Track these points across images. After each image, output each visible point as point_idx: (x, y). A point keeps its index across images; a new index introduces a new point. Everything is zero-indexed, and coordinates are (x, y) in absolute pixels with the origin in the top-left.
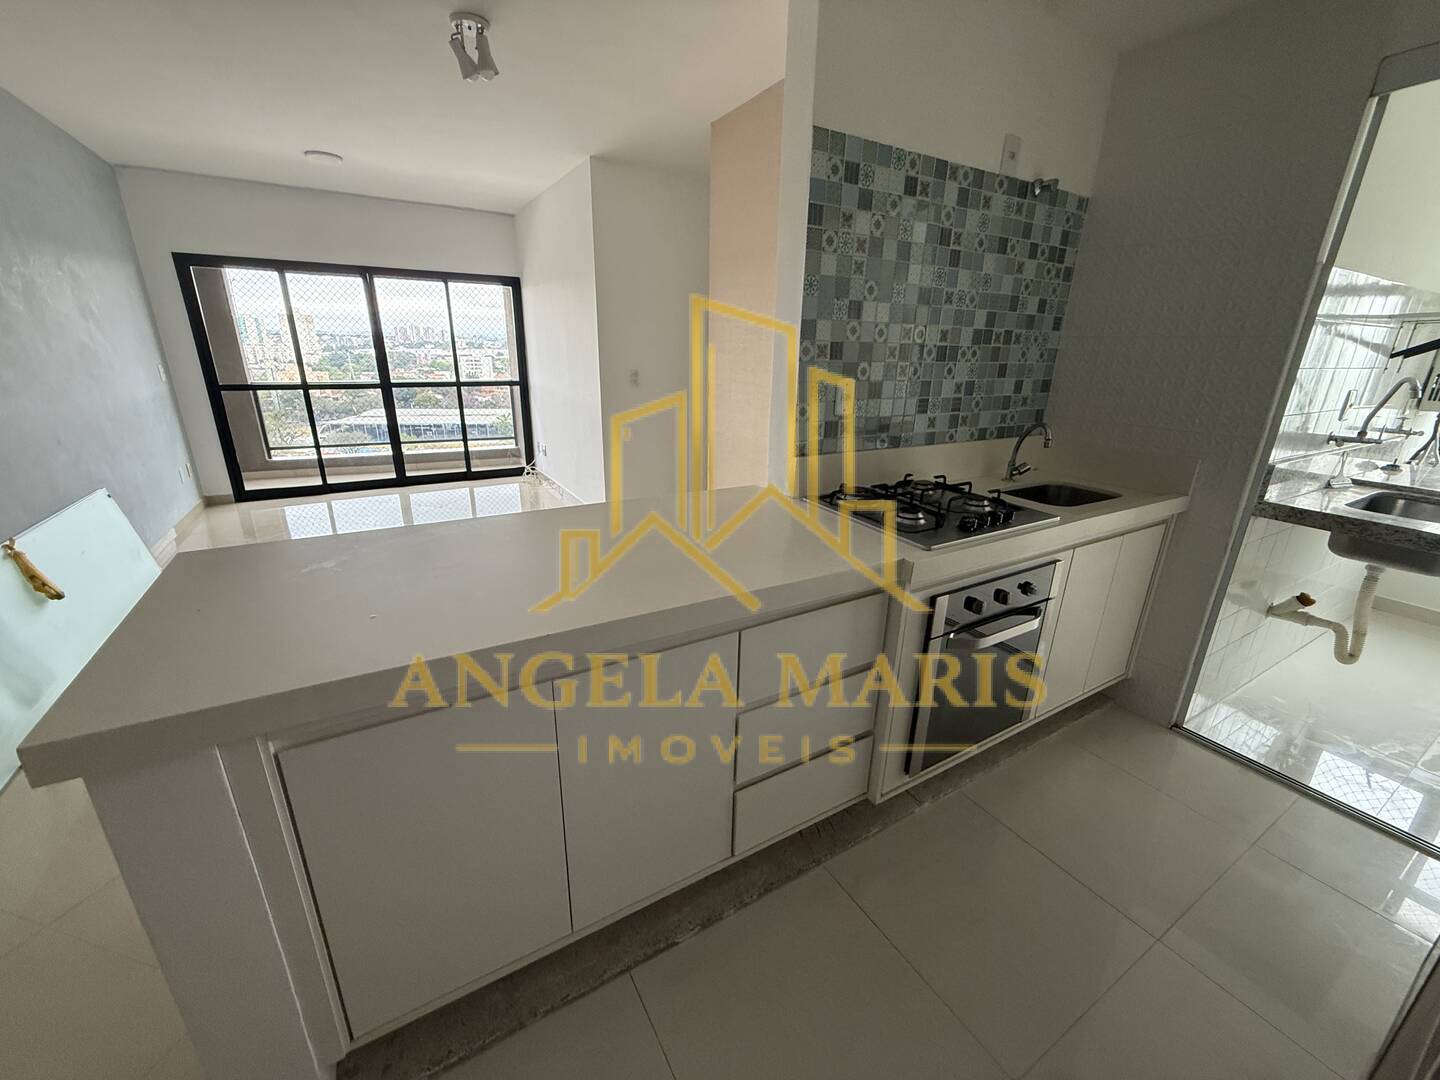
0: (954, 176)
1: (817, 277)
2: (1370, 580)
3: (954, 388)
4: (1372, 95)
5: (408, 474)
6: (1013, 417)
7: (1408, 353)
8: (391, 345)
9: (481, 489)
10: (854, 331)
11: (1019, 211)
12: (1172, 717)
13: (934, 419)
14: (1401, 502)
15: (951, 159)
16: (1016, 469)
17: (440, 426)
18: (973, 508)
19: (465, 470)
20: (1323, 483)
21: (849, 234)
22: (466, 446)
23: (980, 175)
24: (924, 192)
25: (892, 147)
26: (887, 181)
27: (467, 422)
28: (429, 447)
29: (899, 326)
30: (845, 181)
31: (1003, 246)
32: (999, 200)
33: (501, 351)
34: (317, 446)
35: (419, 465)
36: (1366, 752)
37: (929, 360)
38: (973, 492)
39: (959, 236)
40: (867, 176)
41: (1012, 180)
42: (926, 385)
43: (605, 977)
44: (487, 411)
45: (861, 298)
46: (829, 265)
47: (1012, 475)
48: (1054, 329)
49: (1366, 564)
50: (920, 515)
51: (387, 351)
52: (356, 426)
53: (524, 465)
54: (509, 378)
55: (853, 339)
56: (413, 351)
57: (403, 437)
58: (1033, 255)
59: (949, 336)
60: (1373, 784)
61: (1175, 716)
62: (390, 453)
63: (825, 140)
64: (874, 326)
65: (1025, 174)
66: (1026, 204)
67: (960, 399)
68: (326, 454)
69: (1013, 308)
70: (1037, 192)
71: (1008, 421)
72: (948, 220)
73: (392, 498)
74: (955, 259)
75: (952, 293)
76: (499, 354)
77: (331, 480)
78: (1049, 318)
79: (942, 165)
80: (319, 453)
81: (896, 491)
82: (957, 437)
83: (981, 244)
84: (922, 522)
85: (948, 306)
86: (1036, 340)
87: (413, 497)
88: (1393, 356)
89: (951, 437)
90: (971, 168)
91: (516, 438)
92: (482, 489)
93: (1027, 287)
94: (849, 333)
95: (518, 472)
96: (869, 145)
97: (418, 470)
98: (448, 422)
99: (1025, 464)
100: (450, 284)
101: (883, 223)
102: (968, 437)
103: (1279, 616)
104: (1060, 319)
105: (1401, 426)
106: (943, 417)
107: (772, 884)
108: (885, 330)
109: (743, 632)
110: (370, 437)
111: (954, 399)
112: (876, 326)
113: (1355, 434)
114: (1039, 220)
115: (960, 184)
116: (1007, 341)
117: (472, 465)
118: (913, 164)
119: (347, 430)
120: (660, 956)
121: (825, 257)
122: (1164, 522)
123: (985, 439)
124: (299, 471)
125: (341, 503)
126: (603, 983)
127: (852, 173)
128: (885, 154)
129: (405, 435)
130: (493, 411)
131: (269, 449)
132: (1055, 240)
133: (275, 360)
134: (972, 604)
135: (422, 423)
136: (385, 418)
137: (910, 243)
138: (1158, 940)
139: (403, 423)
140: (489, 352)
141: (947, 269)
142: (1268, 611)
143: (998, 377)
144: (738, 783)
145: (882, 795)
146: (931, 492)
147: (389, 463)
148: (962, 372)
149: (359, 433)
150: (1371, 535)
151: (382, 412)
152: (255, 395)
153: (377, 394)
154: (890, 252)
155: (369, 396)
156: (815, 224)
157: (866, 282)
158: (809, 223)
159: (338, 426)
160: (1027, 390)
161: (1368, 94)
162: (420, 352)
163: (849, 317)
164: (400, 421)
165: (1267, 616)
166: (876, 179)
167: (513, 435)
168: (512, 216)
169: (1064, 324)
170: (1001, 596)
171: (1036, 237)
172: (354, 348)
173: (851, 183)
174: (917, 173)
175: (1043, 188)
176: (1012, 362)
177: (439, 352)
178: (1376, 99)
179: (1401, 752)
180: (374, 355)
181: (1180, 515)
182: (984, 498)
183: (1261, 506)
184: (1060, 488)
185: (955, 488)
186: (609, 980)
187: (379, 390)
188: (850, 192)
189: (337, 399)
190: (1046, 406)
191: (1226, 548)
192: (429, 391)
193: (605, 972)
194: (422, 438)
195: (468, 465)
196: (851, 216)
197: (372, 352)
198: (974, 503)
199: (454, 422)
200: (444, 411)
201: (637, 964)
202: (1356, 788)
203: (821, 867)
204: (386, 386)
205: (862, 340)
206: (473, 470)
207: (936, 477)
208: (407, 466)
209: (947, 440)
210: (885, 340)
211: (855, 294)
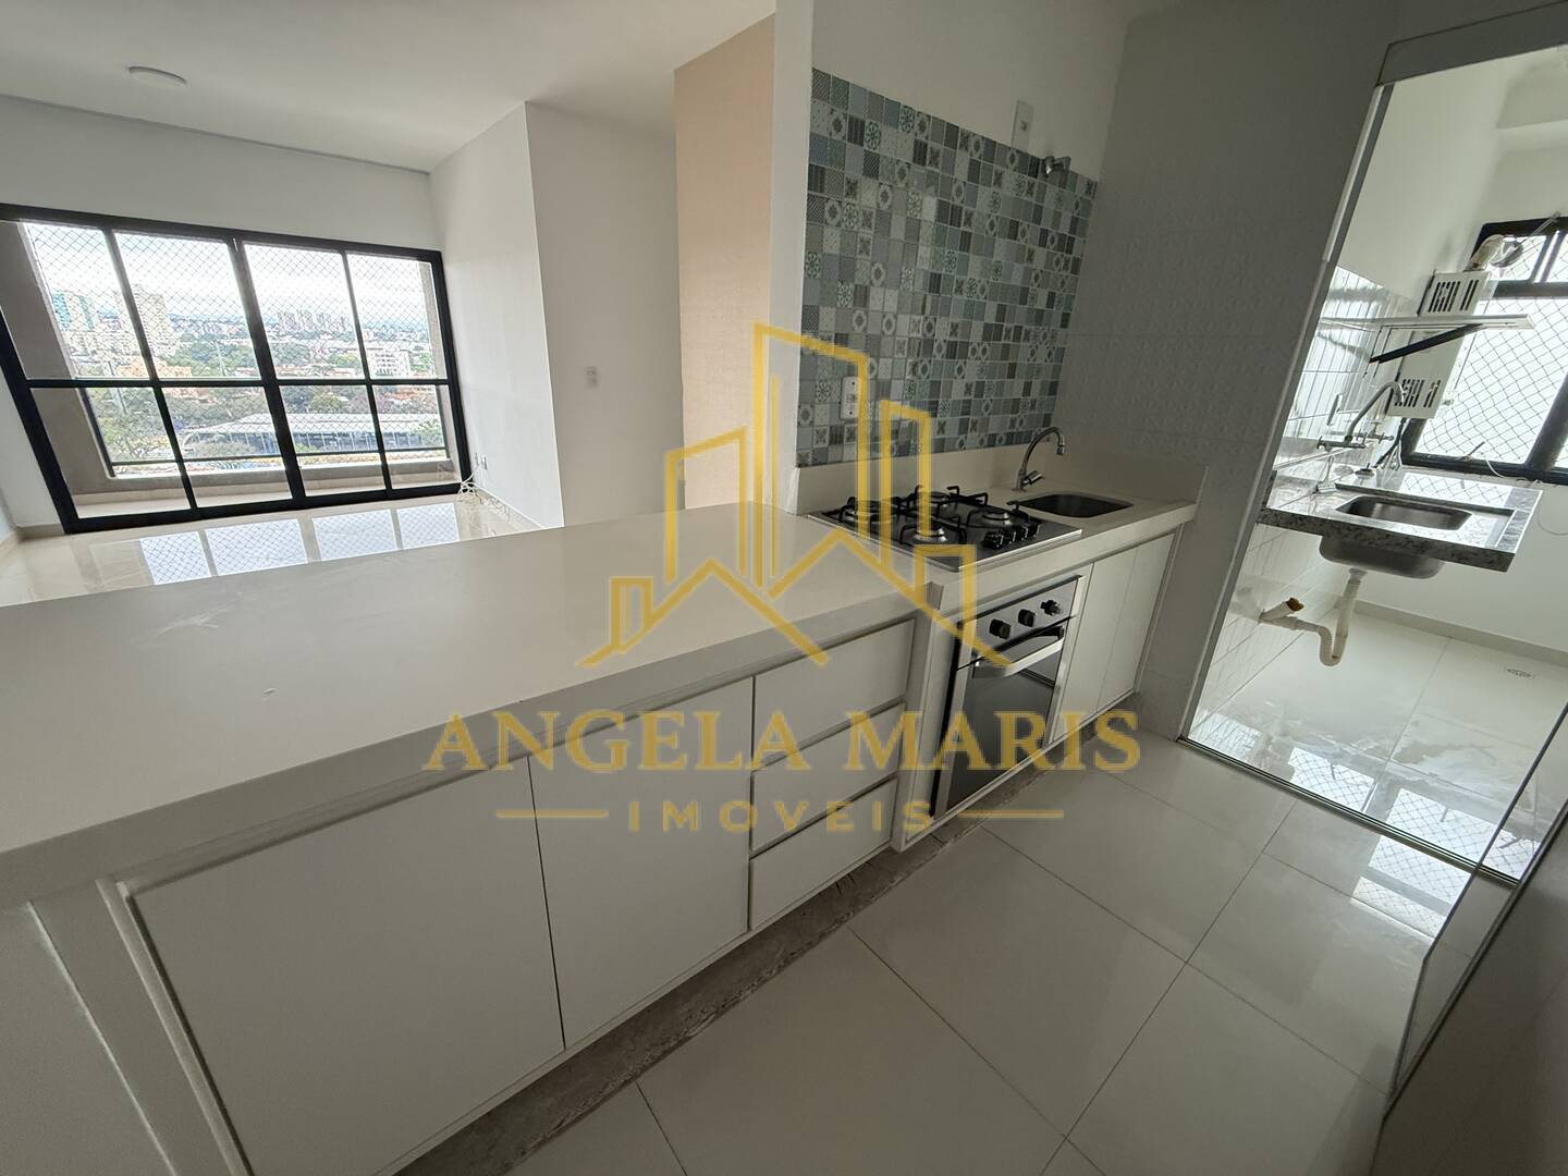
0: (965, 146)
1: (819, 255)
2: (1354, 583)
3: (964, 389)
4: (1378, 85)
5: (308, 494)
6: (1021, 422)
7: (1383, 359)
8: (274, 335)
9: (405, 510)
10: (860, 321)
11: (1030, 192)
12: (1178, 729)
13: (945, 423)
14: (1379, 506)
15: (963, 125)
16: (1027, 478)
17: (346, 435)
18: (992, 522)
19: (384, 488)
20: (1312, 487)
21: (854, 205)
22: (383, 459)
23: (991, 144)
24: (934, 161)
25: (899, 104)
26: (895, 145)
27: (382, 430)
28: (333, 461)
29: (908, 317)
30: (849, 140)
31: (1013, 231)
32: (1011, 177)
33: (421, 345)
34: (180, 460)
35: (323, 482)
36: (1348, 749)
37: (939, 357)
38: (989, 503)
39: (969, 216)
40: (873, 137)
41: (1023, 155)
42: (935, 385)
43: (607, 1091)
44: (408, 417)
45: (867, 283)
46: (832, 242)
47: (1023, 485)
48: (1061, 326)
49: (1351, 567)
50: (941, 532)
51: (269, 341)
52: (233, 435)
53: (460, 480)
54: (433, 376)
55: (859, 330)
56: (304, 342)
57: (298, 448)
58: (1043, 243)
59: (959, 331)
60: (1336, 775)
61: (1181, 727)
62: (282, 468)
63: (826, 87)
64: (881, 315)
65: (1036, 150)
66: (1036, 185)
67: (970, 401)
68: (193, 470)
69: (1023, 302)
70: (1049, 171)
71: (1017, 425)
72: (958, 196)
73: (290, 522)
74: (965, 242)
75: (962, 282)
76: (417, 348)
77: (201, 503)
78: (1057, 313)
79: (952, 130)
80: (182, 469)
81: (908, 504)
82: (966, 445)
83: (992, 225)
84: (943, 539)
85: (958, 297)
86: (1044, 338)
87: (316, 522)
88: (1372, 360)
89: (961, 444)
90: (983, 138)
91: (446, 448)
92: (408, 510)
93: (1037, 278)
94: (854, 324)
95: (453, 489)
96: (875, 99)
97: (320, 488)
98: (357, 429)
99: (1035, 473)
100: (349, 256)
101: (890, 194)
102: (978, 444)
103: (1271, 622)
104: (1069, 314)
105: (1374, 431)
106: (953, 422)
107: (792, 954)
108: (894, 321)
109: (758, 677)
110: (254, 448)
111: (965, 401)
112: (884, 316)
113: (1341, 439)
114: (1049, 205)
115: (971, 155)
116: (1017, 338)
117: (392, 481)
118: (922, 127)
119: (221, 439)
120: (671, 1057)
121: (827, 231)
122: (1173, 531)
123: (993, 446)
124: (157, 492)
125: (220, 532)
126: (605, 1099)
127: (857, 132)
128: (895, 113)
129: (301, 445)
130: (415, 416)
131: (110, 465)
132: (1065, 229)
133: (113, 350)
134: (998, 628)
135: (323, 430)
136: (272, 425)
137: (920, 221)
138: (1186, 963)
139: (296, 431)
140: (405, 345)
141: (957, 252)
142: (1260, 618)
143: (1008, 377)
144: (754, 849)
145: (907, 842)
146: (945, 506)
147: (282, 481)
148: (972, 370)
149: (239, 444)
150: (1364, 540)
151: (268, 417)
152: (84, 394)
153: (259, 394)
154: (898, 231)
155: (248, 397)
156: (815, 190)
157: (873, 265)
158: (809, 189)
159: (209, 435)
160: (1035, 393)
161: (1374, 84)
162: (315, 344)
163: (855, 304)
164: (292, 428)
165: (1259, 622)
166: (882, 143)
167: (443, 445)
168: (427, 174)
169: (1071, 323)
170: (1025, 617)
171: (1046, 224)
172: (223, 337)
173: (855, 142)
174: (927, 138)
175: (1054, 167)
176: (1022, 360)
177: (339, 344)
178: (1382, 88)
179: (1376, 747)
180: (251, 345)
181: (1187, 523)
182: (1003, 511)
183: (1263, 513)
184: (1070, 497)
185: (971, 500)
186: (612, 1094)
187: (262, 389)
188: (854, 156)
189: (205, 401)
190: (1053, 410)
191: (1231, 557)
192: (329, 391)
193: (606, 1085)
194: (324, 449)
195: (388, 482)
196: (856, 184)
197: (249, 343)
198: (993, 516)
199: (365, 429)
200: (351, 416)
201: (645, 1069)
202: (1321, 780)
203: (843, 928)
204: (270, 384)
205: (869, 332)
206: (394, 487)
207: (950, 488)
208: (306, 484)
209: (957, 446)
210: (894, 332)
211: (861, 278)
